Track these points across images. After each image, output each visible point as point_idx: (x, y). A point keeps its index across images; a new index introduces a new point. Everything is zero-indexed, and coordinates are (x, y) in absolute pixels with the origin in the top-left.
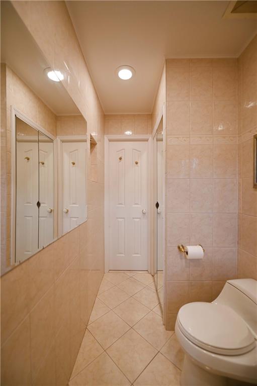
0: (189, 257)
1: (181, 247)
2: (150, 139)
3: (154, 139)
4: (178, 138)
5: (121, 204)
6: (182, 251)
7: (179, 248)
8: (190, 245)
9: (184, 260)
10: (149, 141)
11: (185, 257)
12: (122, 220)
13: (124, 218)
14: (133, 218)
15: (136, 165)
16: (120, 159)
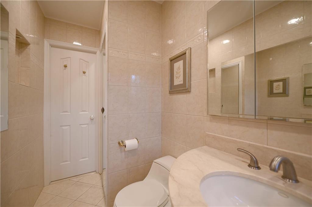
0: (127, 149)
1: (121, 143)
2: (98, 52)
3: (101, 52)
4: (118, 52)
5: (67, 112)
6: (121, 145)
7: (119, 143)
8: (128, 140)
9: (123, 153)
10: (97, 54)
11: (124, 150)
12: (67, 127)
13: (70, 126)
14: (80, 125)
15: (84, 74)
16: (65, 66)
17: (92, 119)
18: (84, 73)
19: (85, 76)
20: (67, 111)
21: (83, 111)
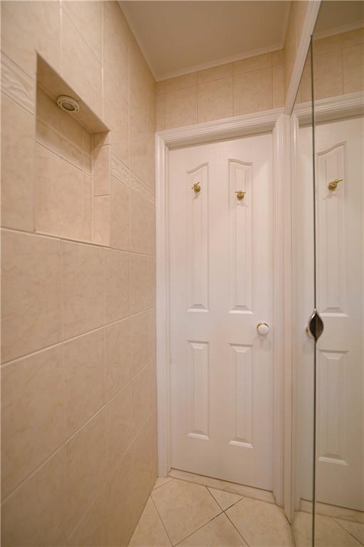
12: (200, 347)
13: (207, 343)
14: (232, 345)
15: (239, 202)
16: (197, 190)
17: (262, 335)
18: (240, 197)
19: (243, 205)
20: (201, 305)
21: (238, 307)
